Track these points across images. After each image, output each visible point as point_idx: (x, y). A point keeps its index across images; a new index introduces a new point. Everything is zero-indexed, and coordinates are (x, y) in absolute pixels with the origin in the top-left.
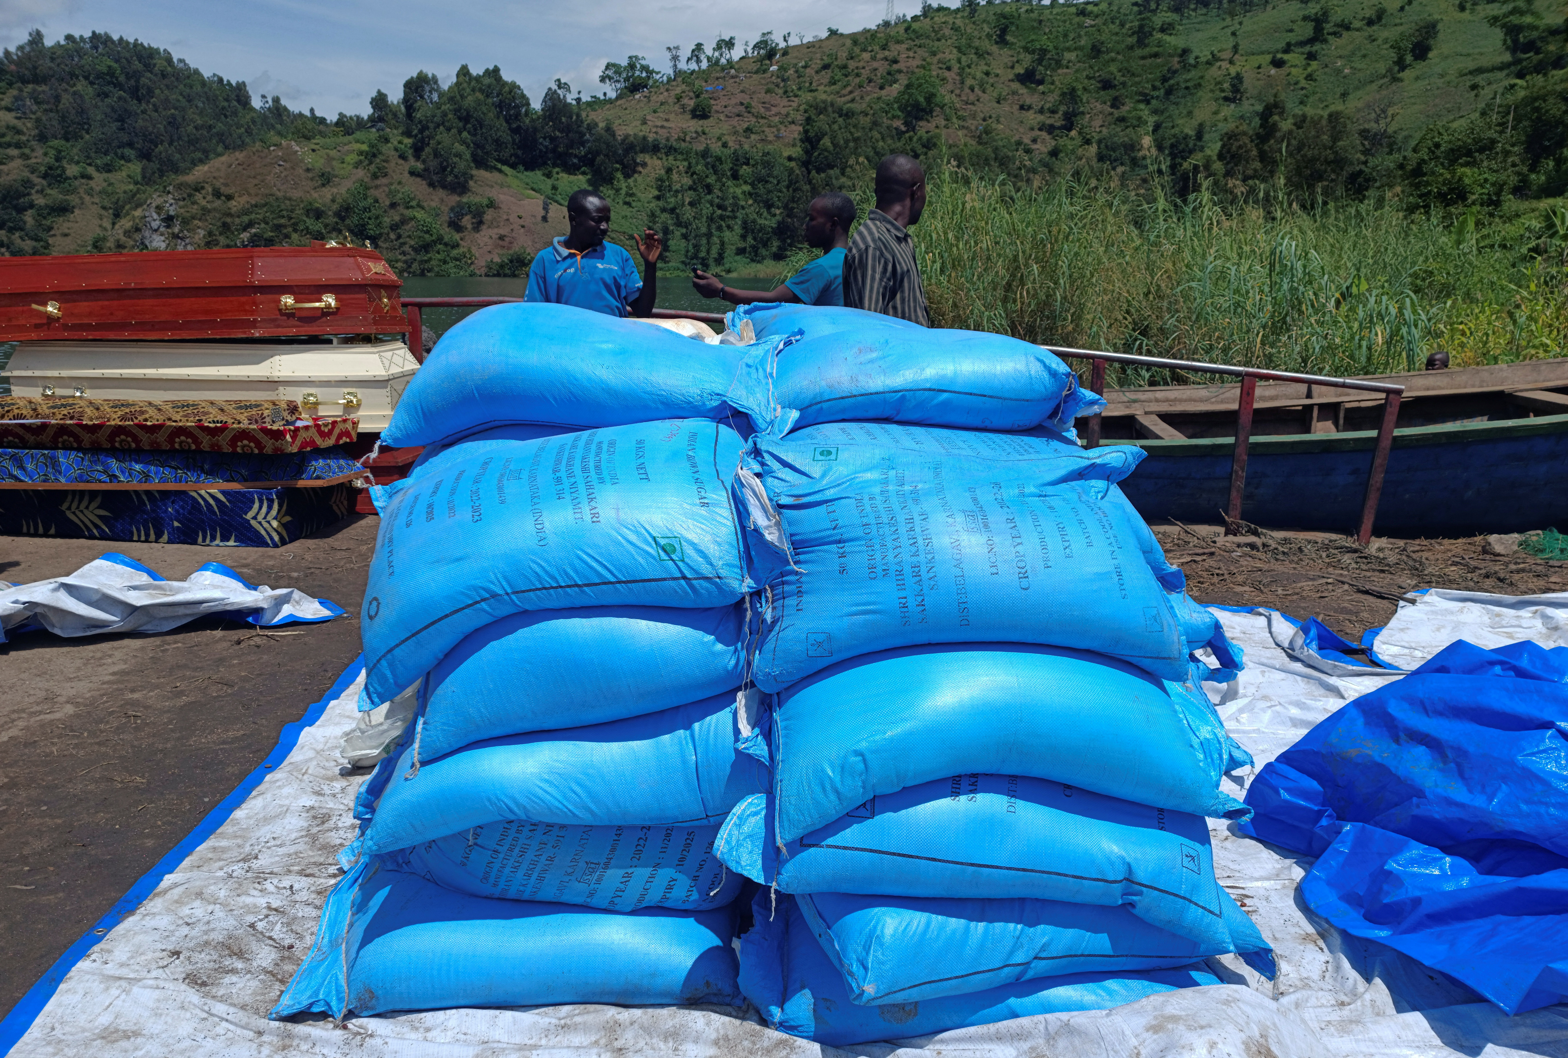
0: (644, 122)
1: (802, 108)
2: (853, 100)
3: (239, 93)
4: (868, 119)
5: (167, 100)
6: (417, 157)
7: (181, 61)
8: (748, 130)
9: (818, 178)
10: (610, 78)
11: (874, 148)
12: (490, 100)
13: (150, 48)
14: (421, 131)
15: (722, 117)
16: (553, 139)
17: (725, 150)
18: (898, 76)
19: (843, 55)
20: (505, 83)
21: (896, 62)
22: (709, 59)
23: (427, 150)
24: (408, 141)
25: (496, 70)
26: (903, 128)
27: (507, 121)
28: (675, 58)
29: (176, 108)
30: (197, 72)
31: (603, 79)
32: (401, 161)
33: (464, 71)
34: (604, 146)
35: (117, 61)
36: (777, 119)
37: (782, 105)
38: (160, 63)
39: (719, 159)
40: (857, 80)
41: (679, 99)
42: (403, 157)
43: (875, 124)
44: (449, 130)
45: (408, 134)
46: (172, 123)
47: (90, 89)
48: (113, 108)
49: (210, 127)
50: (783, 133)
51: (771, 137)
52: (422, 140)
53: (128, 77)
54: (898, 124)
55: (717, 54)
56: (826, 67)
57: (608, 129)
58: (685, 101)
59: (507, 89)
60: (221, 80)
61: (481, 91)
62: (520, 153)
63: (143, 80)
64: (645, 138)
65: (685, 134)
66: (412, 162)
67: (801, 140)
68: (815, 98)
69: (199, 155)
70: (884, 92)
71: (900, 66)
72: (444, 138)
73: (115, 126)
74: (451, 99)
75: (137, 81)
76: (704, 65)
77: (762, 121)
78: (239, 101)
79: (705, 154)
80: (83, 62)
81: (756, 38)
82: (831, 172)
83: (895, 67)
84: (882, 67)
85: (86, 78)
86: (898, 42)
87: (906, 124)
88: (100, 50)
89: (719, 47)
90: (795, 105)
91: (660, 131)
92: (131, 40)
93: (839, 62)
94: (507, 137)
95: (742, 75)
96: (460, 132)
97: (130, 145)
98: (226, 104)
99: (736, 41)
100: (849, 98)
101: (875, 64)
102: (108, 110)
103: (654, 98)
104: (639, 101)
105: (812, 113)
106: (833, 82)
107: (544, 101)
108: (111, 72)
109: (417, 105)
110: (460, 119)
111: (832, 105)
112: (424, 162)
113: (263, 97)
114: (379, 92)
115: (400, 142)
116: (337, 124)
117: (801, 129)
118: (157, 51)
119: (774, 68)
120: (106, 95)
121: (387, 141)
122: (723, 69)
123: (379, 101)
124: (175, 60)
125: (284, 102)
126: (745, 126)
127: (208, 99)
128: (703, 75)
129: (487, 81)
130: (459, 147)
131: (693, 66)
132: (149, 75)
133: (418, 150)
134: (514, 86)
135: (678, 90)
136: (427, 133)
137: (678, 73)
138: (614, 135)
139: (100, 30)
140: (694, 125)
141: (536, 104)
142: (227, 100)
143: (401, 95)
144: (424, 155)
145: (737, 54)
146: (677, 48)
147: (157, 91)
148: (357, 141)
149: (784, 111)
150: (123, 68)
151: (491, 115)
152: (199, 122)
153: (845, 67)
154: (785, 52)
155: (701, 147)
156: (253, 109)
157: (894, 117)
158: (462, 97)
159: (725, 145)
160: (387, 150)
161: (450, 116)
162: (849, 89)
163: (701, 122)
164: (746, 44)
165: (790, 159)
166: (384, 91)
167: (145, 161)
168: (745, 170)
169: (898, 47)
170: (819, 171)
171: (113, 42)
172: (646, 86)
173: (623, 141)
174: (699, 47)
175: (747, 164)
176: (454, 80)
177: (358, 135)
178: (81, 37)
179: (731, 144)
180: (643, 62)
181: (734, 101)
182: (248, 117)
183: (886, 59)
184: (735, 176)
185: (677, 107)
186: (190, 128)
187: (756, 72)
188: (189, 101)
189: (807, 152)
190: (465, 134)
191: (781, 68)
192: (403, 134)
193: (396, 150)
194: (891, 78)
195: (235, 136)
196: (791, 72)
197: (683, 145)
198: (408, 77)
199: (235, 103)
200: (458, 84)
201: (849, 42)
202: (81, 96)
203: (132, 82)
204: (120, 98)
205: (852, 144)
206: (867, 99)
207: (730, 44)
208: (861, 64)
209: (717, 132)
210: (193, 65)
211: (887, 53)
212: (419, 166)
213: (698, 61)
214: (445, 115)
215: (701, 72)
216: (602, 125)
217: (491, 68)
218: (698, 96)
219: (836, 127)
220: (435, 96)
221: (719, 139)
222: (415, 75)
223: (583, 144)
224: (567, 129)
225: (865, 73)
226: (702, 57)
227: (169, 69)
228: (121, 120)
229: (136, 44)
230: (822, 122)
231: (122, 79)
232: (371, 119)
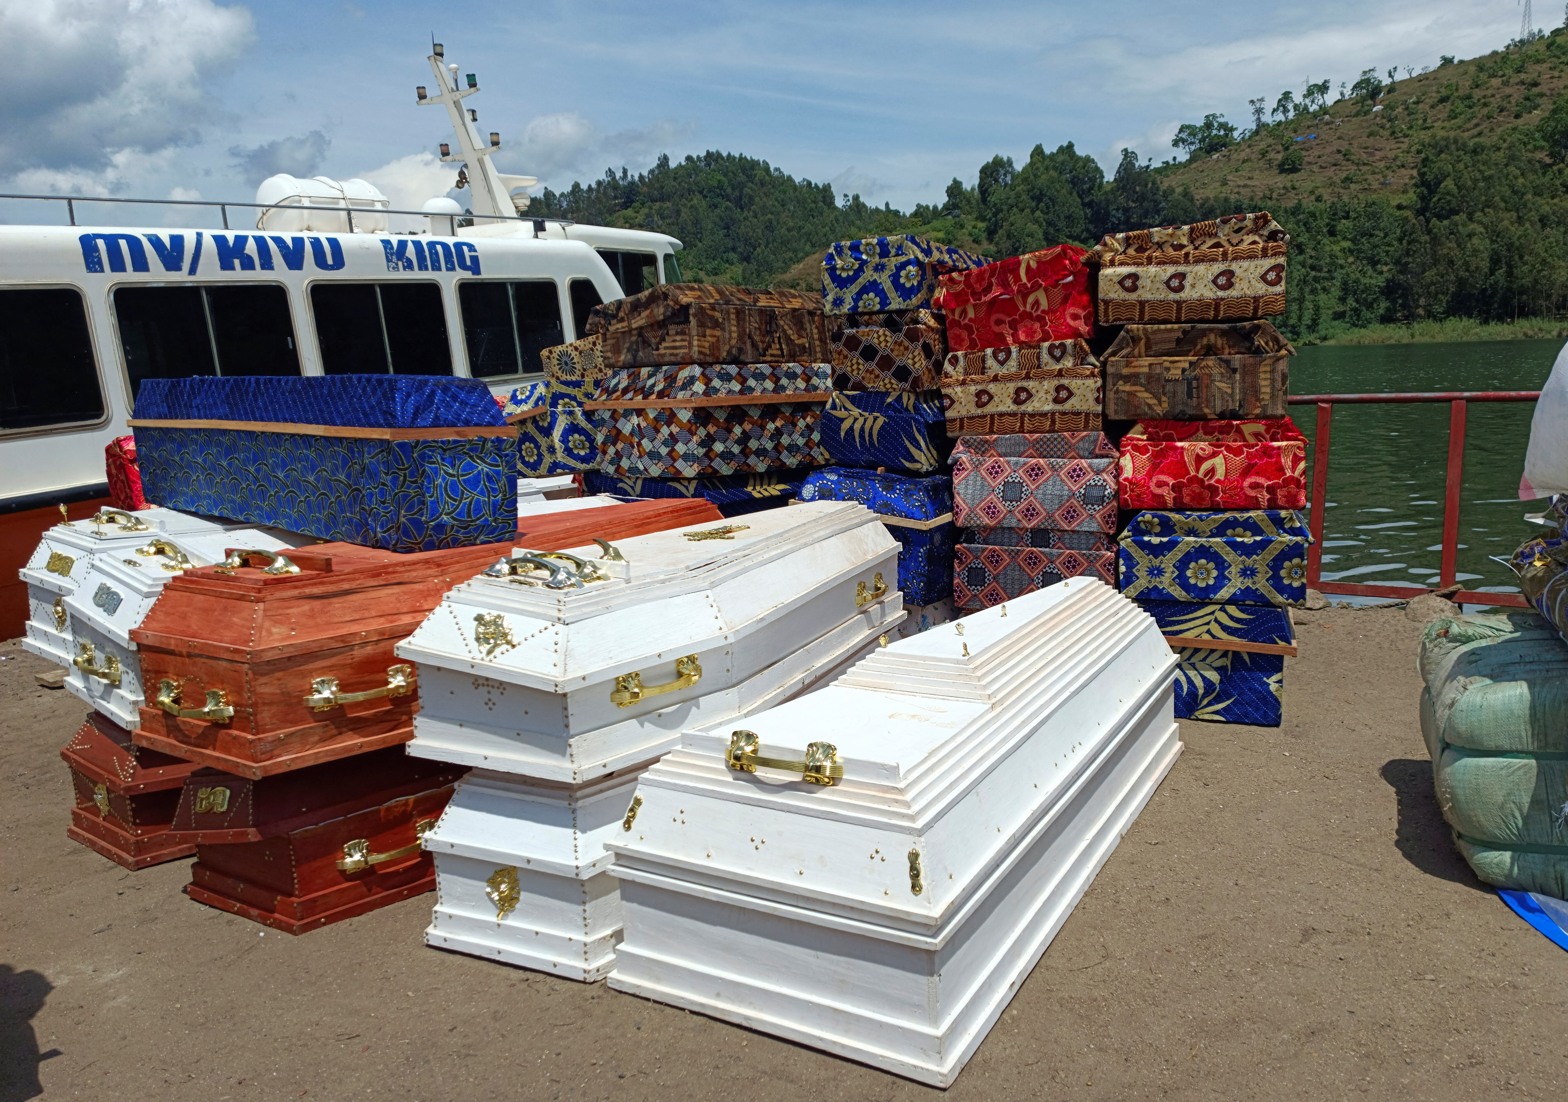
0: (1224, 183)
1: (1413, 149)
2: (1480, 134)
3: (825, 194)
4: (1501, 154)
5: (764, 206)
6: (990, 239)
7: (777, 169)
8: (1348, 180)
9: (1440, 226)
10: (1183, 141)
11: (1511, 187)
12: (1063, 177)
13: (752, 160)
14: (995, 215)
15: (1315, 168)
16: (1126, 210)
17: (1321, 206)
18: (1539, 101)
19: (1466, 84)
20: (1079, 158)
21: (1536, 84)
22: (1296, 107)
23: (1000, 232)
24: (982, 225)
25: (1071, 146)
26: (1548, 160)
27: (1080, 196)
28: (1259, 111)
29: (772, 213)
30: (790, 178)
31: (1175, 143)
32: (975, 246)
33: (1038, 151)
34: (1181, 212)
35: (725, 175)
36: (1382, 164)
37: (1390, 148)
38: (759, 173)
39: (1313, 215)
40: (1485, 111)
41: (1264, 154)
42: (976, 241)
43: (1512, 158)
44: (1022, 210)
45: (981, 218)
46: (769, 227)
47: (704, 202)
48: (721, 218)
49: (800, 228)
50: (1390, 178)
51: (1375, 185)
52: (996, 224)
53: (733, 189)
54: (1542, 155)
55: (1308, 101)
56: (1443, 100)
57: (1186, 194)
58: (1271, 155)
59: (1081, 164)
60: (809, 183)
61: (1055, 168)
62: (1091, 227)
63: (746, 190)
64: (1226, 200)
65: (1272, 191)
66: (985, 245)
67: (1416, 186)
68: (1434, 136)
69: (791, 254)
70: (1520, 122)
71: (1543, 88)
72: (1016, 218)
73: (722, 233)
74: (1025, 180)
75: (741, 192)
76: (1291, 115)
77: (1364, 169)
78: (824, 202)
79: (1295, 211)
80: (699, 178)
81: (1357, 78)
82: (1457, 218)
83: (1535, 90)
84: (1517, 93)
85: (701, 192)
86: (1538, 62)
87: (1551, 155)
88: (712, 166)
89: (1310, 93)
90: (1404, 146)
91: (1242, 190)
92: (737, 156)
93: (1461, 93)
94: (1079, 212)
95: (1338, 121)
96: (1033, 212)
97: (734, 249)
98: (813, 205)
99: (1330, 84)
100: (1475, 131)
101: (1508, 91)
102: (717, 220)
103: (1234, 156)
104: (1218, 161)
105: (1431, 153)
106: (1453, 116)
107: (1118, 172)
108: (720, 186)
109: (991, 189)
110: (1033, 198)
111: (1456, 141)
112: (997, 244)
113: (846, 196)
114: (955, 180)
115: (974, 227)
116: (916, 214)
117: (1415, 173)
118: (758, 162)
119: (1378, 108)
120: (716, 206)
121: (962, 227)
122: (1315, 115)
123: (955, 189)
124: (772, 169)
125: (862, 199)
126: (1344, 175)
127: (798, 201)
128: (1293, 126)
129: (1061, 158)
130: (1032, 227)
131: (1280, 117)
132: (749, 184)
133: (991, 233)
134: (1088, 160)
135: (1263, 145)
136: (1000, 215)
137: (1261, 126)
138: (1192, 200)
139: (713, 150)
140: (1282, 180)
141: (1109, 176)
142: (814, 202)
143: (976, 181)
144: (996, 238)
145: (1331, 98)
146: (1262, 100)
147: (757, 199)
148: (934, 230)
149: (1391, 155)
150: (730, 181)
151: (1064, 191)
152: (791, 224)
153: (1469, 97)
154: (1391, 89)
155: (1291, 204)
156: (836, 208)
157: (1536, 148)
158: (1035, 176)
159: (1319, 199)
160: (963, 236)
161: (1024, 197)
162: (1475, 121)
163: (1290, 177)
164: (1343, 86)
165: (1400, 207)
166: (959, 179)
167: (745, 263)
168: (1343, 225)
169: (1538, 67)
170: (1440, 217)
171: (722, 158)
172: (1225, 145)
173: (1202, 205)
174: (1287, 96)
175: (1347, 217)
176: (1028, 160)
177: (936, 223)
178: (698, 157)
179: (1325, 197)
180: (1221, 120)
181: (1329, 150)
182: (832, 216)
183: (1522, 83)
184: (1332, 233)
185: (1261, 163)
186: (783, 231)
187: (1357, 115)
188: (783, 206)
189: (1422, 198)
190: (1038, 213)
191: (1389, 107)
192: (977, 219)
193: (970, 234)
194: (1530, 103)
195: (821, 234)
196: (1400, 110)
197: (1270, 203)
198: (984, 163)
199: (821, 204)
200: (1031, 164)
201: (1472, 69)
202: (696, 209)
203: (737, 193)
204: (727, 208)
205: (1481, 184)
206: (1499, 131)
207: (1323, 88)
208: (1489, 92)
209: (1309, 185)
210: (786, 173)
211: (1523, 76)
212: (992, 248)
213: (1286, 111)
214: (1018, 196)
215: (1288, 122)
216: (1179, 190)
217: (1065, 144)
218: (1287, 149)
219: (1461, 166)
220: (1009, 179)
221: (1312, 192)
222: (991, 160)
223: (1158, 212)
224: (1142, 198)
225: (1495, 102)
226: (1290, 106)
227: (767, 178)
228: (727, 228)
229: (741, 158)
230: (1444, 162)
231: (729, 190)
232: (946, 207)
